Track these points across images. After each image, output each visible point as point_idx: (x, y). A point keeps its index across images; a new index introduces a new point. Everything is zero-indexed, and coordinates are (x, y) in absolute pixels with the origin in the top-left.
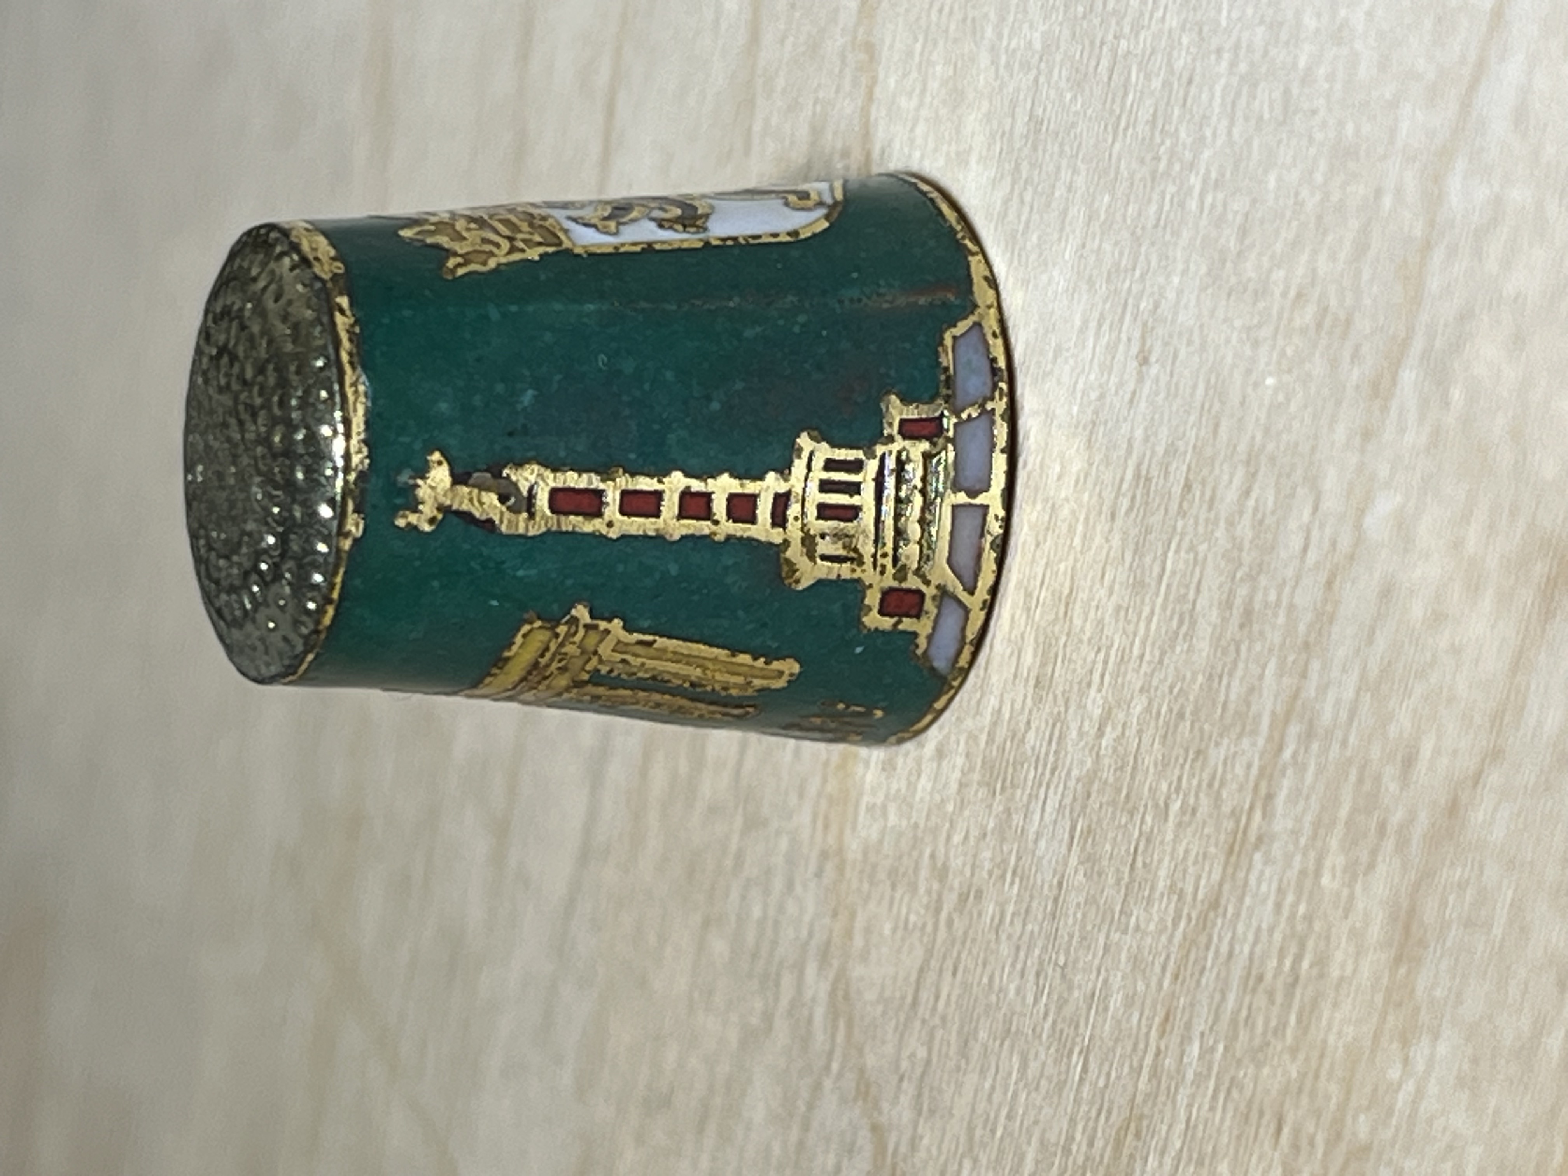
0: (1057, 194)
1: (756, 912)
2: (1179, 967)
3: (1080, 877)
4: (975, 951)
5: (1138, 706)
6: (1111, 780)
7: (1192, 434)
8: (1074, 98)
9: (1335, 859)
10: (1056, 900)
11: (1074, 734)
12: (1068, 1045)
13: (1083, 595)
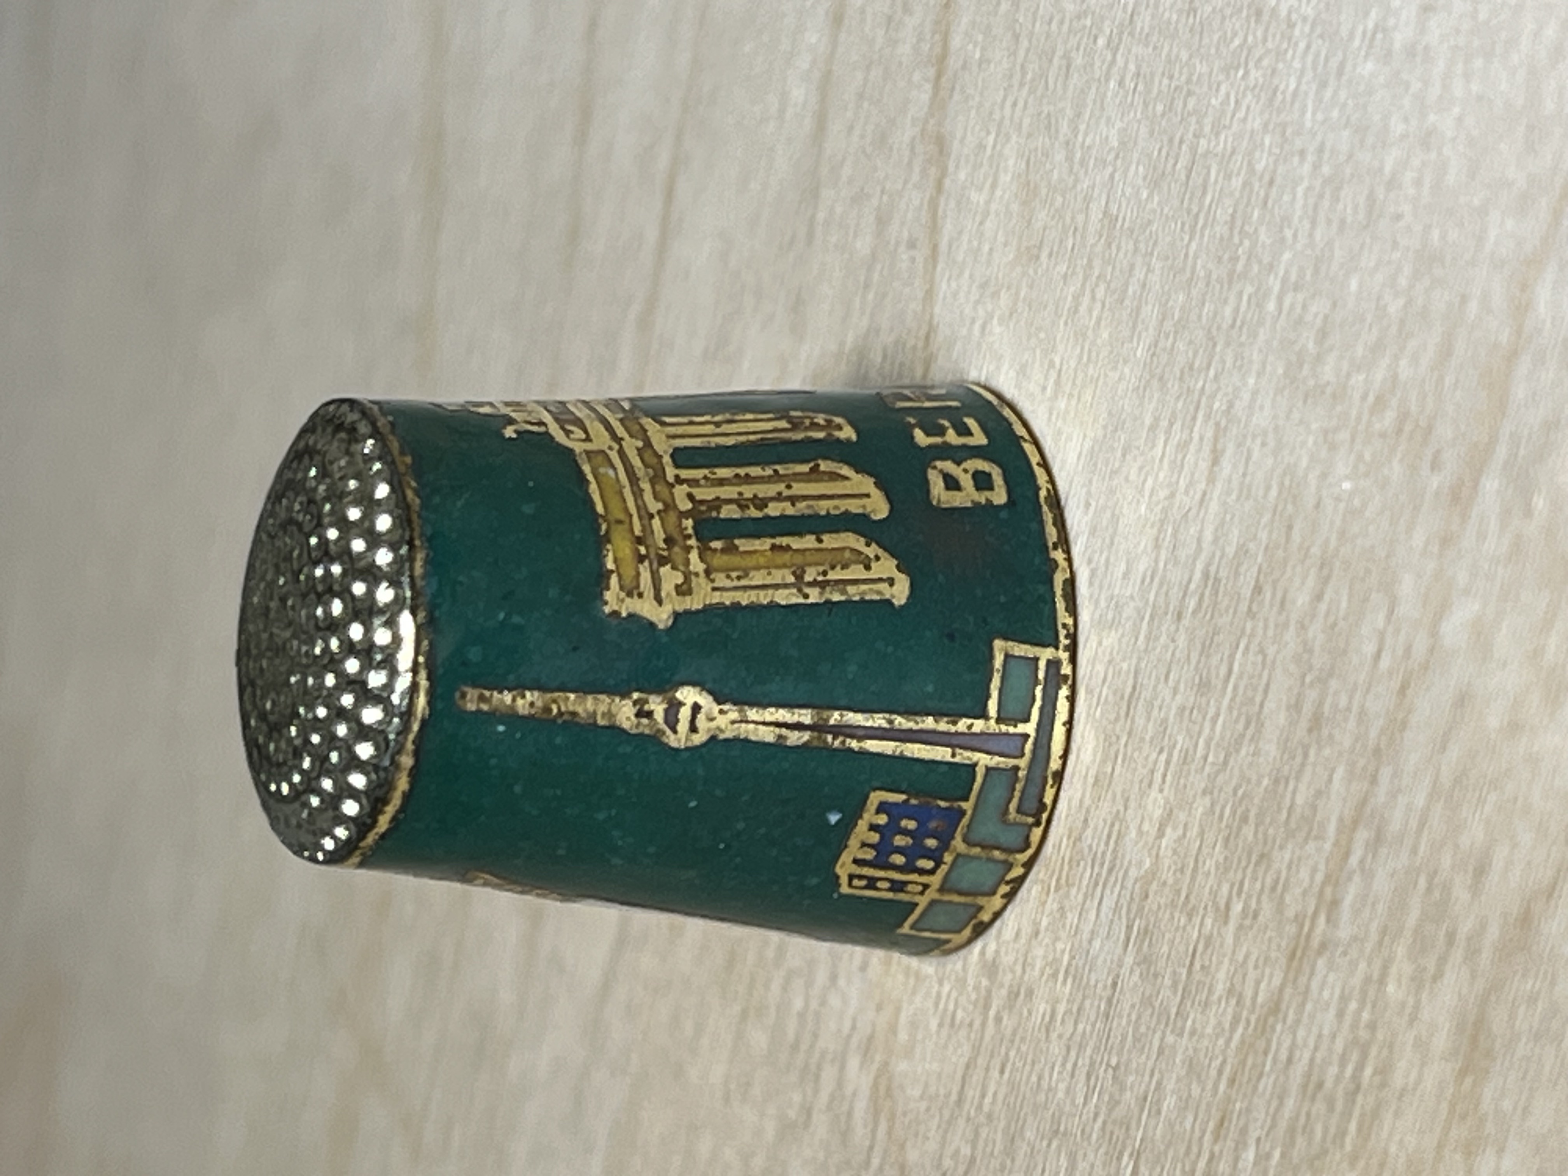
0: (1130, 291)
1: (798, 1004)
2: (1236, 1073)
3: (1135, 978)
4: (1024, 1048)
5: (1200, 807)
6: (1170, 881)
7: (1263, 536)
8: (1150, 196)
9: (1402, 967)
10: (1109, 1001)
11: (1133, 834)
12: (1119, 1147)
13: (1146, 694)
